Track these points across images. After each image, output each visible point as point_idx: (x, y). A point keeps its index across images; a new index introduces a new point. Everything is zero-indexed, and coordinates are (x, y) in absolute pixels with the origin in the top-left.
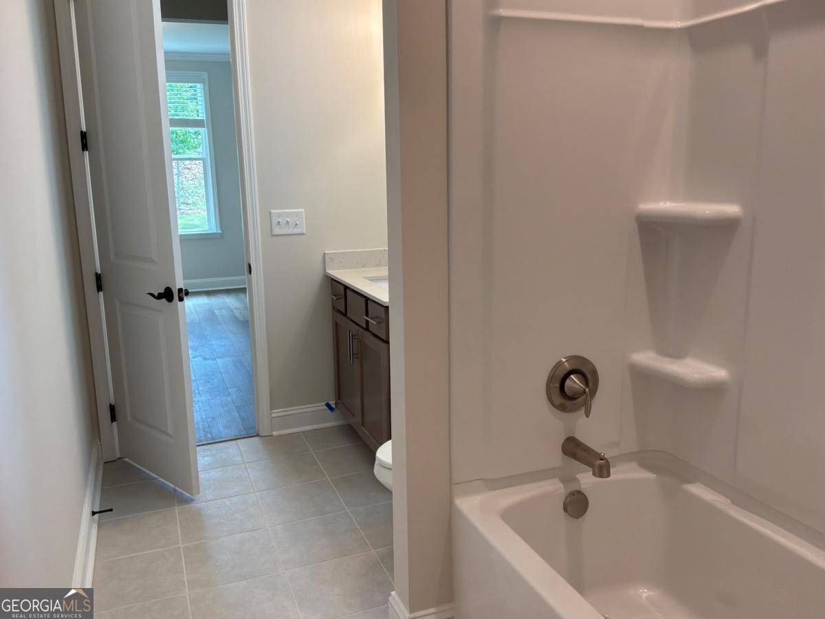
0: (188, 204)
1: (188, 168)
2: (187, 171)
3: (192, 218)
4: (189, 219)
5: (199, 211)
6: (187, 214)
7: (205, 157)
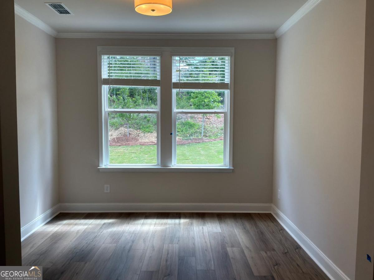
0: (207, 136)
1: (208, 119)
2: (207, 120)
3: (208, 144)
4: (206, 144)
5: (212, 140)
6: (205, 142)
7: (226, 111)
